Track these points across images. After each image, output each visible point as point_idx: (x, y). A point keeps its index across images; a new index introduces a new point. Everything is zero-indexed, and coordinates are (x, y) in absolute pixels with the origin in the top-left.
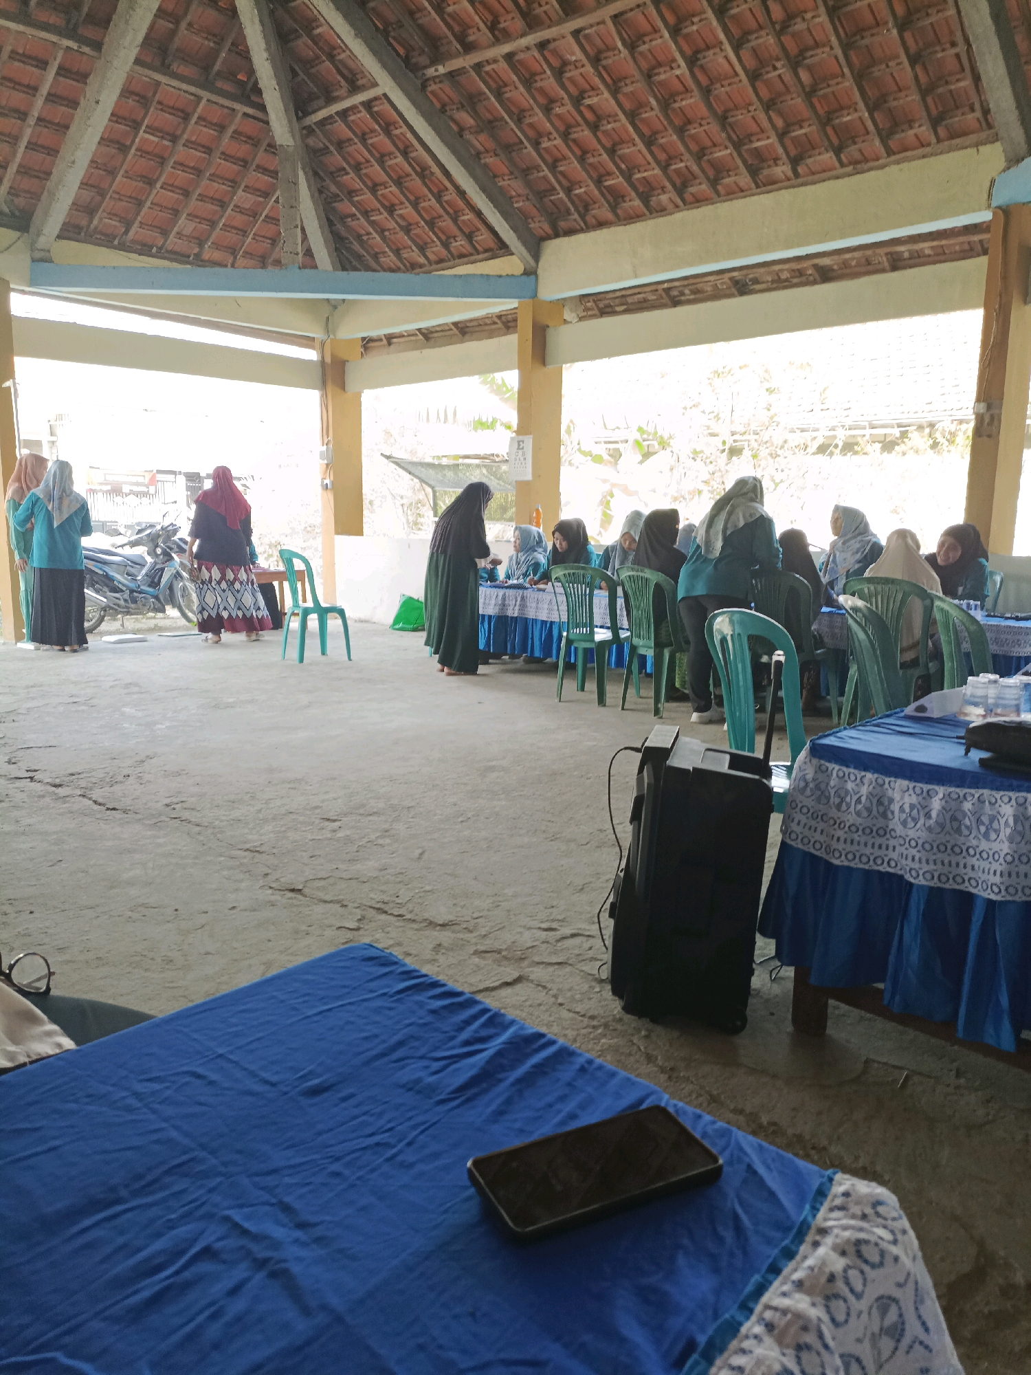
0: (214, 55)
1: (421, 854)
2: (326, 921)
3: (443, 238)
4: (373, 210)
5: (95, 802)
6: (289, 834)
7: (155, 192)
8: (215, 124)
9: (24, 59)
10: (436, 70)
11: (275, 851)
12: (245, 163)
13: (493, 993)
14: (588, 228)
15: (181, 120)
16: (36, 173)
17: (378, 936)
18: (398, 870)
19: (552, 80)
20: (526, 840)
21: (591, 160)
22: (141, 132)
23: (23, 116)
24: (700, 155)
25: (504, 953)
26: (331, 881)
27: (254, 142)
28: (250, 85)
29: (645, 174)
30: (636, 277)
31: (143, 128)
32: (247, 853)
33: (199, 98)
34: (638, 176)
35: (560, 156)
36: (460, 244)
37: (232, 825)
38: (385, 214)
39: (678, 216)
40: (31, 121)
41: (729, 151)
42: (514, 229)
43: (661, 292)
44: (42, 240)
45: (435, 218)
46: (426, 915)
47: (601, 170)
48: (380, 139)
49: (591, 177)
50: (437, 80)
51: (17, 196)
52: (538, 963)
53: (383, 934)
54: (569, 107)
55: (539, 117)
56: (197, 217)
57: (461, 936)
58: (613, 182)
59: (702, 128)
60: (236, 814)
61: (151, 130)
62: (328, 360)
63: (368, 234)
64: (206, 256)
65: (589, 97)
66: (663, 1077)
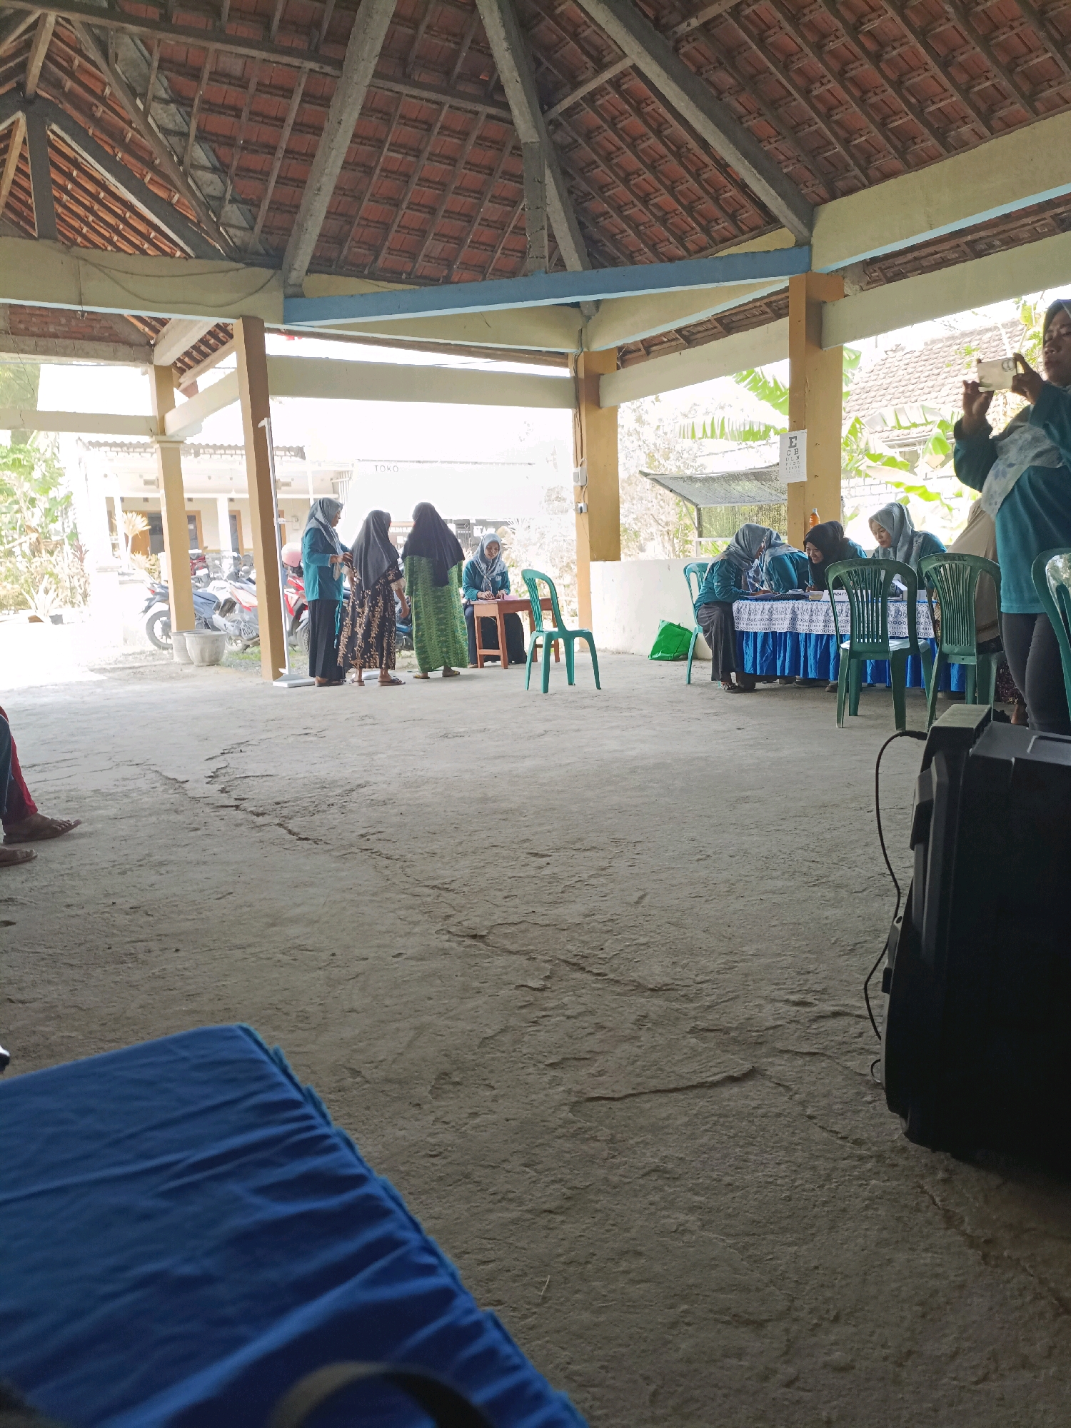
0: (456, 54)
1: (642, 898)
2: (504, 977)
3: (704, 223)
4: (626, 204)
5: (290, 832)
6: (487, 870)
7: (401, 213)
8: (459, 133)
9: (271, 90)
10: (689, 25)
11: (465, 889)
12: (491, 171)
13: (711, 1092)
14: (872, 182)
15: (424, 132)
16: (287, 208)
17: (566, 1000)
18: (609, 916)
19: (824, 8)
20: (780, 884)
21: (874, 99)
22: (385, 150)
23: (272, 150)
24: (1009, 70)
25: (732, 1034)
26: (523, 927)
27: (498, 145)
28: (492, 83)
29: (942, 104)
30: (931, 228)
31: (387, 145)
32: (432, 891)
33: (440, 104)
34: (933, 108)
35: (835, 102)
36: (724, 226)
37: (424, 858)
38: (640, 206)
39: (984, 147)
40: (280, 153)
41: (1050, 54)
42: (782, 195)
43: (964, 247)
44: (294, 274)
45: (694, 202)
46: (634, 975)
47: (887, 110)
48: (632, 122)
49: (873, 121)
50: (690, 39)
51: (272, 234)
52: (781, 1051)
53: (574, 998)
54: (846, 39)
55: (811, 61)
56: (444, 236)
57: (676, 1005)
58: (900, 122)
59: (1014, 32)
60: (434, 847)
61: (395, 147)
62: (582, 375)
63: (623, 231)
64: (455, 278)
65: (869, 21)
66: (973, 1255)
